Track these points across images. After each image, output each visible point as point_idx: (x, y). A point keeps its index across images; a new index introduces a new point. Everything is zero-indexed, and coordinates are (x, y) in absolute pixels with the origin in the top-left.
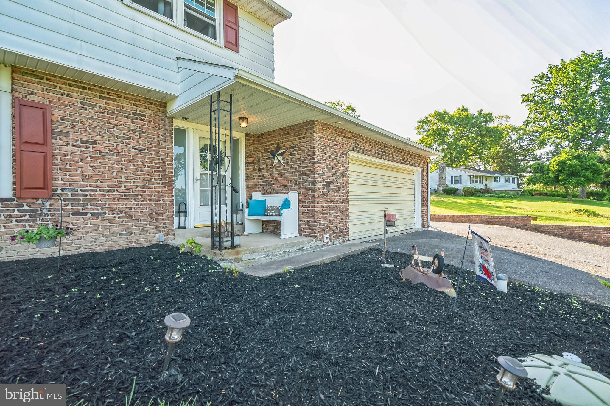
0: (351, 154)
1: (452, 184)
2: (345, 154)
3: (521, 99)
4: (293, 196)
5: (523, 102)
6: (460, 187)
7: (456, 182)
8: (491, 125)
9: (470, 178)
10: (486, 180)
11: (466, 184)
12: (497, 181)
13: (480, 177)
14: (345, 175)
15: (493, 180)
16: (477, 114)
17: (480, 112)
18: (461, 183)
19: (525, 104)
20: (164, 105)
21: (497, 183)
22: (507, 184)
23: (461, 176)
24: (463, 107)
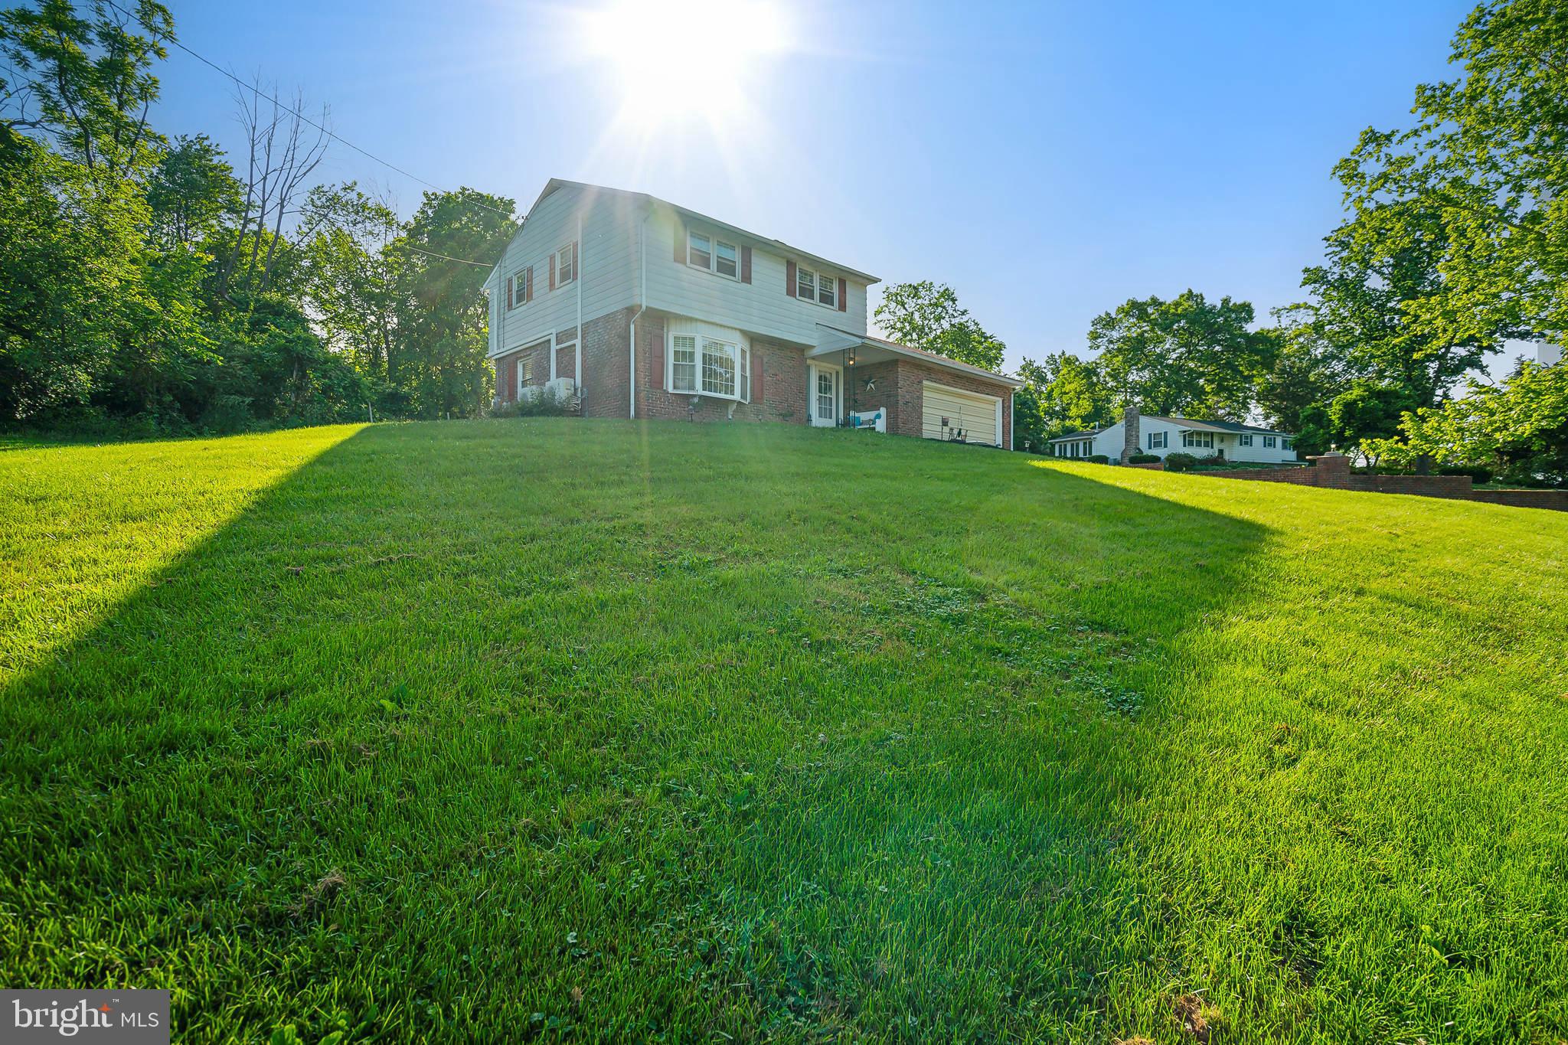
0: (925, 382)
1: (1150, 448)
2: (920, 382)
3: (1302, 277)
4: (883, 411)
5: (1304, 284)
6: (1161, 453)
7: (1157, 444)
8: (1251, 328)
9: (1185, 437)
10: (1222, 441)
11: (1177, 446)
12: (1246, 443)
13: (1206, 434)
14: (920, 398)
15: (1237, 442)
16: (1219, 306)
17: (1226, 301)
18: (1166, 446)
19: (1309, 288)
20: (803, 350)
21: (1245, 448)
22: (1270, 450)
23: (1166, 433)
24: (1190, 291)
